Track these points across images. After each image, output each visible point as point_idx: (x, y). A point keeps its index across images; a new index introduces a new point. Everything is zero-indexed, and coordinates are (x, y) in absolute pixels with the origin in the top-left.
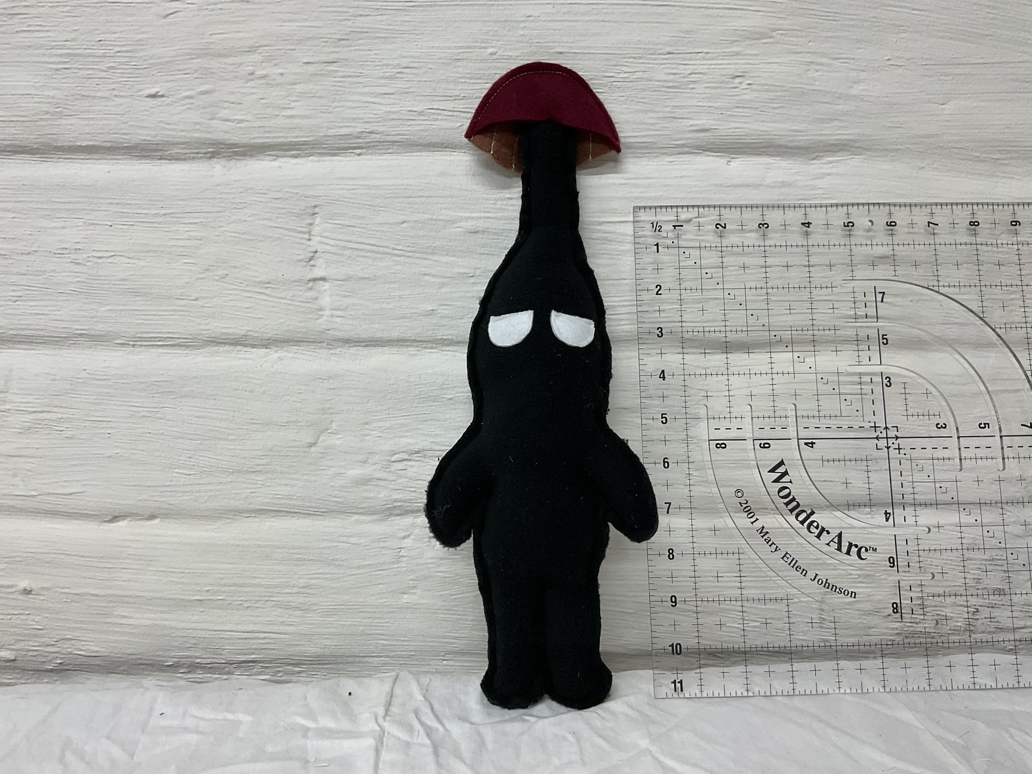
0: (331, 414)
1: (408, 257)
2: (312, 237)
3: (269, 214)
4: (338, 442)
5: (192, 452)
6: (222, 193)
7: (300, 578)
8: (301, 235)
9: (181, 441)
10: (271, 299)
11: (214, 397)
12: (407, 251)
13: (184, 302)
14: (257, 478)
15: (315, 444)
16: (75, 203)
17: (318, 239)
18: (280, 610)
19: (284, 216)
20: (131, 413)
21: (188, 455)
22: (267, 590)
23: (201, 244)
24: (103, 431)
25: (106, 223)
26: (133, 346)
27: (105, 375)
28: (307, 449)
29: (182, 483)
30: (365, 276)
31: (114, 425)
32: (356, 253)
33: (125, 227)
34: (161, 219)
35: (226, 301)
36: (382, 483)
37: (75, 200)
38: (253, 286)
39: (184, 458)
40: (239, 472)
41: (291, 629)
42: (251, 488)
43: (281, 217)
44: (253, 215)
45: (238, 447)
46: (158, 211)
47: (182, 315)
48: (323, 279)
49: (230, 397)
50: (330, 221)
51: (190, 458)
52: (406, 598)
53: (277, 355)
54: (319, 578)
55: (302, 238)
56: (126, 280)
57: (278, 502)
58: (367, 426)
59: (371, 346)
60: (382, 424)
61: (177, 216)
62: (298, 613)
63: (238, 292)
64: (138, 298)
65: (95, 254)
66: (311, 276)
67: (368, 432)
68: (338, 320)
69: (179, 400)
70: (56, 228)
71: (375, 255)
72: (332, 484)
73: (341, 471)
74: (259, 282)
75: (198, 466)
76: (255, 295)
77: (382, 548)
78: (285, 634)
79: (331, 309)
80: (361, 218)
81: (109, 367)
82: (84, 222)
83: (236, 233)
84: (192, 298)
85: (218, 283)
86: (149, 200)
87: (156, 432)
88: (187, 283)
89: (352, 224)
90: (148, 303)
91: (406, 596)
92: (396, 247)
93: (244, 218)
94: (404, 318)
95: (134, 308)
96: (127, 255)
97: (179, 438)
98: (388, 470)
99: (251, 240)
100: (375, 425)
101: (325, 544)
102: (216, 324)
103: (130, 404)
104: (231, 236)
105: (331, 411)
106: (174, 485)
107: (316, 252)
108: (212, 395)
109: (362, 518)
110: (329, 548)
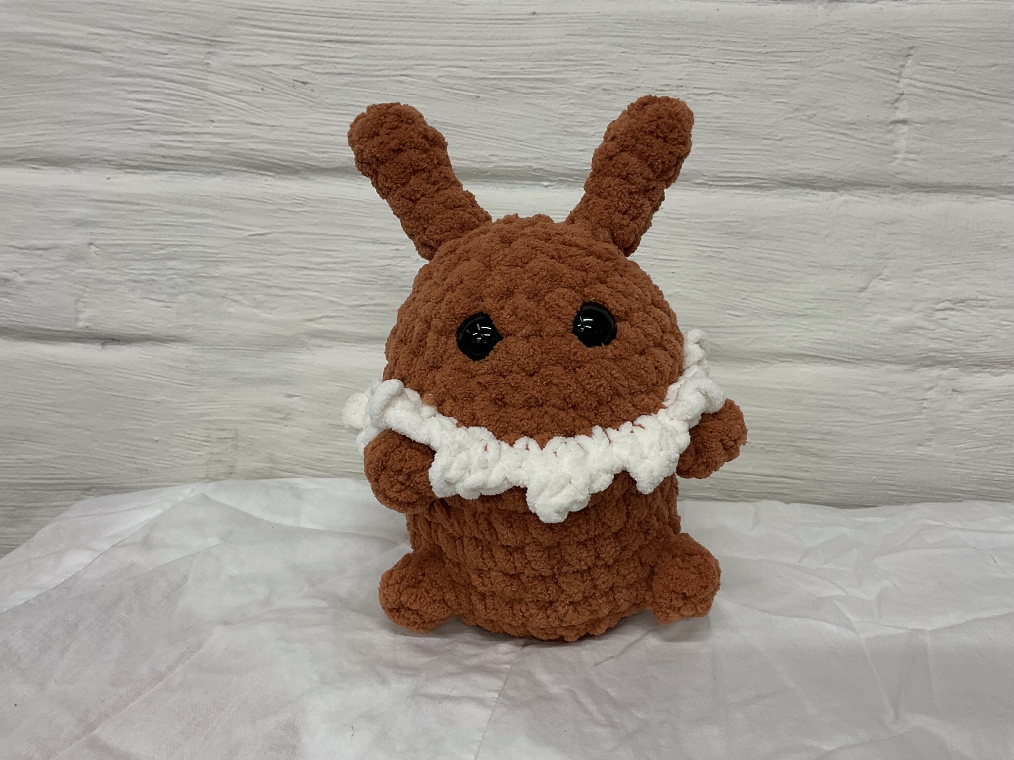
0: (887, 259)
1: (991, 101)
2: (900, 80)
3: (866, 55)
4: (887, 288)
5: (748, 294)
6: (825, 33)
7: (823, 425)
8: (892, 77)
9: (738, 282)
10: (852, 140)
11: (778, 239)
12: (991, 95)
13: (769, 142)
14: (802, 322)
15: (866, 288)
16: (684, 39)
17: (906, 81)
18: (799, 456)
19: (880, 57)
20: (698, 252)
21: (743, 297)
22: (790, 435)
23: (796, 84)
24: (668, 270)
25: (709, 60)
26: (710, 185)
27: (680, 214)
28: (857, 294)
29: (731, 324)
30: (945, 119)
31: (680, 264)
32: (941, 95)
33: (727, 65)
34: (762, 58)
35: (810, 142)
36: (921, 332)
37: (683, 36)
38: (837, 127)
39: (738, 300)
40: (787, 314)
41: (806, 475)
42: (795, 332)
43: (875, 58)
44: (851, 55)
45: (792, 290)
46: (760, 50)
47: (765, 155)
48: (904, 122)
49: (794, 238)
50: (922, 63)
51: (744, 299)
52: (921, 450)
53: (843, 198)
54: (842, 426)
55: (892, 80)
56: (719, 118)
57: (817, 347)
58: (918, 273)
59: (935, 192)
60: (932, 271)
61: (779, 54)
62: (815, 459)
63: (821, 133)
64: (727, 137)
65: (696, 91)
66: (893, 118)
67: (917, 279)
68: (910, 163)
69: (744, 241)
70: (661, 64)
71: (959, 98)
72: (874, 331)
73: (886, 317)
74: (846, 123)
75: (749, 308)
76: (836, 136)
77: (908, 398)
78: (801, 479)
79: (906, 152)
80: (953, 60)
81: (685, 207)
82: (689, 59)
83: (831, 73)
84: (777, 138)
85: (804, 123)
86: (754, 39)
87: (717, 273)
88: (775, 123)
89: (944, 65)
90: (735, 142)
91: (920, 448)
92: (982, 91)
93: (840, 58)
94: (975, 163)
95: (722, 147)
96: (725, 92)
97: (738, 279)
98: (930, 318)
99: (845, 80)
100: (926, 272)
101: (854, 392)
102: (795, 165)
103: (698, 243)
104: (826, 76)
105: (887, 256)
106: (724, 327)
107: (902, 94)
108: (776, 237)
109: (894, 367)
110: (857, 396)
